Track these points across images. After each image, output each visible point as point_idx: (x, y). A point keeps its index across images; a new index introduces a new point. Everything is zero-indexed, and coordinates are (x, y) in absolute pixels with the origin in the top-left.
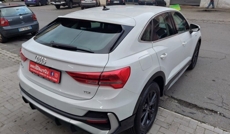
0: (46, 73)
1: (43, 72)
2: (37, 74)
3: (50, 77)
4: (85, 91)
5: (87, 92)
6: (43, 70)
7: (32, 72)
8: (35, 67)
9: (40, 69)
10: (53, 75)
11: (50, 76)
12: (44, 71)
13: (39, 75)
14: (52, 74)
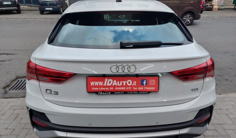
1: (124, 85)
2: (108, 92)
3: (140, 88)
4: (192, 90)
5: (194, 89)
6: (123, 83)
9: (115, 83)
12: (126, 83)
13: (113, 93)
14: (145, 83)
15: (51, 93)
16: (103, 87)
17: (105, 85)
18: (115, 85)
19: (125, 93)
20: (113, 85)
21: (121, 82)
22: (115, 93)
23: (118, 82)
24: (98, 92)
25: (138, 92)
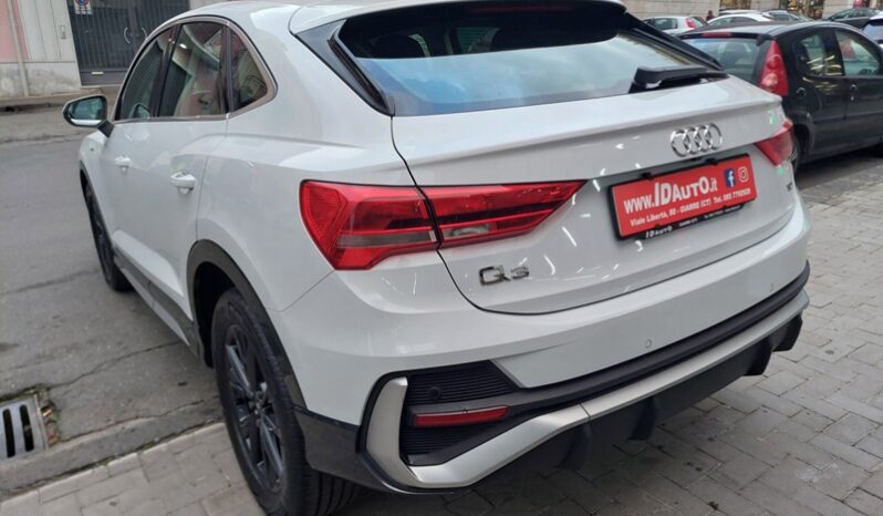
0: (705, 192)
1: (696, 194)
2: (666, 226)
6: (692, 190)
7: (640, 235)
8: (653, 200)
9: (678, 193)
10: (734, 181)
11: (726, 193)
12: (698, 188)
13: (676, 225)
14: (731, 178)
15: (502, 278)
16: (656, 210)
17: (657, 204)
18: (678, 200)
19: (701, 218)
20: (674, 200)
21: (688, 187)
22: (681, 225)
23: (682, 188)
24: (644, 232)
25: (726, 210)
